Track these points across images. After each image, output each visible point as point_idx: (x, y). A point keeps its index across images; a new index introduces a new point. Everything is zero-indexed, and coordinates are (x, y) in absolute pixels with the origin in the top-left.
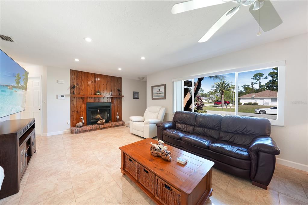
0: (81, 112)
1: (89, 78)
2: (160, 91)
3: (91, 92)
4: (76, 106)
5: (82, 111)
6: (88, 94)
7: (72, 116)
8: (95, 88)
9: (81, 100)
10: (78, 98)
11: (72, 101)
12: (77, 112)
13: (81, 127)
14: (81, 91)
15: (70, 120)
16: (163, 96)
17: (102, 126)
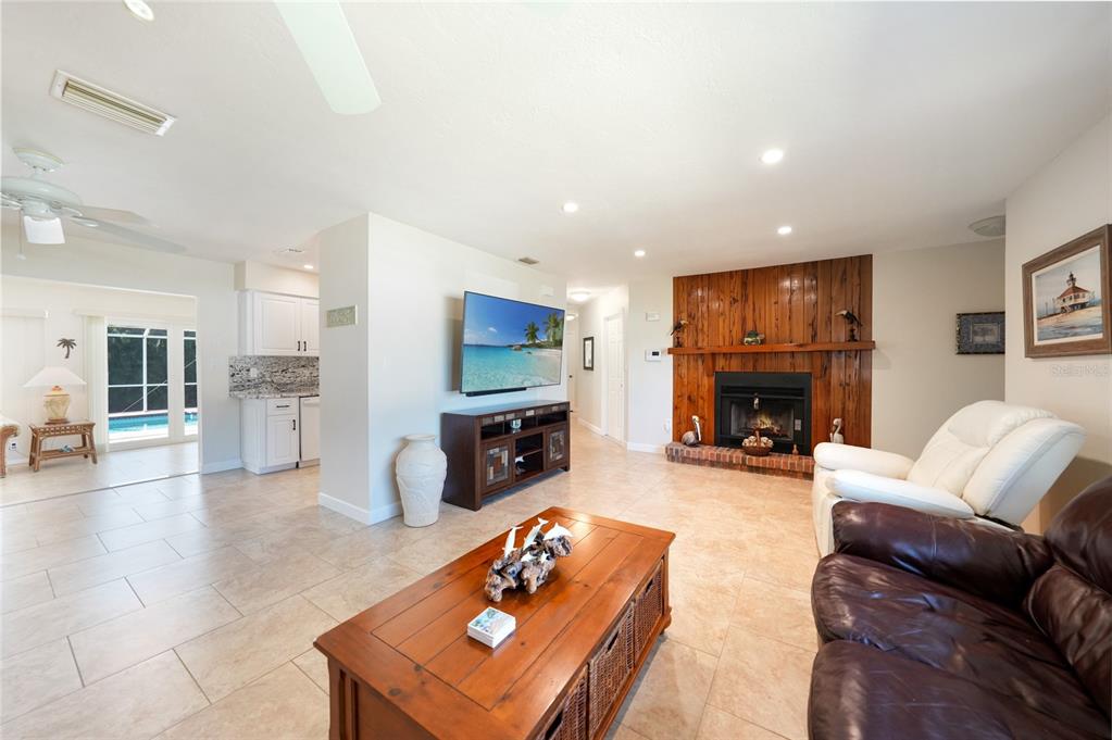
0: (701, 401)
1: (723, 292)
2: (1076, 290)
3: (731, 336)
4: (685, 380)
5: (702, 398)
6: (721, 344)
7: (676, 408)
8: (744, 320)
9: (700, 362)
10: (692, 357)
11: (677, 367)
12: (689, 398)
13: (693, 445)
14: (700, 335)
15: (671, 420)
16: (1094, 329)
17: (754, 461)
